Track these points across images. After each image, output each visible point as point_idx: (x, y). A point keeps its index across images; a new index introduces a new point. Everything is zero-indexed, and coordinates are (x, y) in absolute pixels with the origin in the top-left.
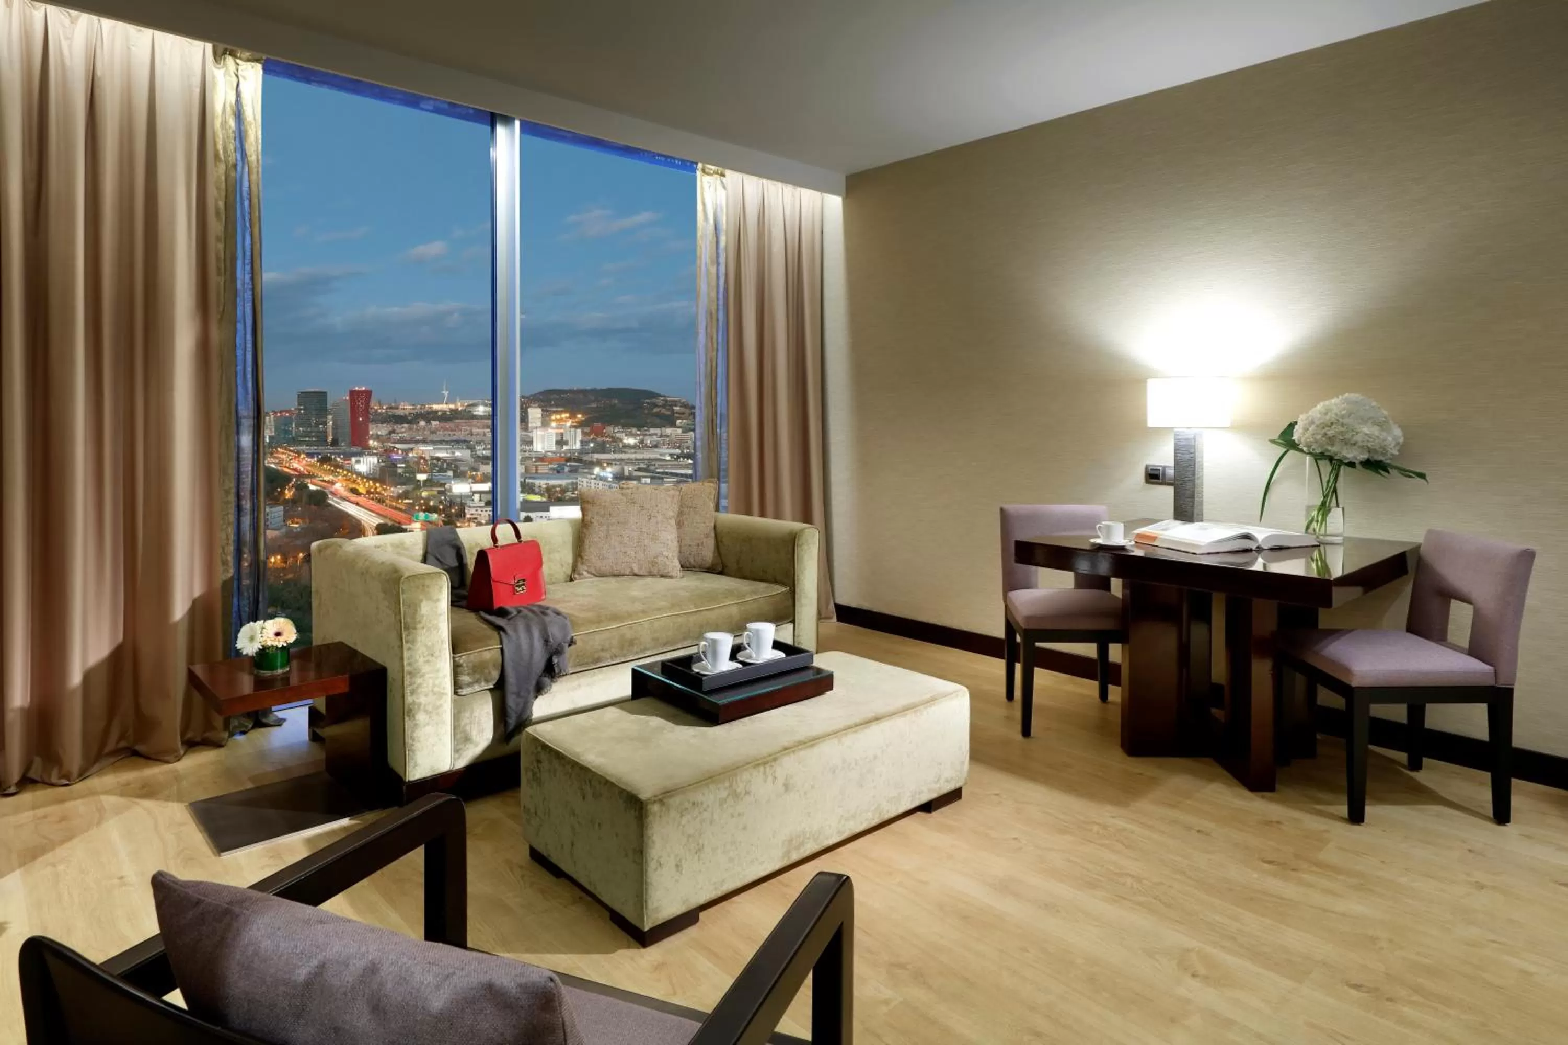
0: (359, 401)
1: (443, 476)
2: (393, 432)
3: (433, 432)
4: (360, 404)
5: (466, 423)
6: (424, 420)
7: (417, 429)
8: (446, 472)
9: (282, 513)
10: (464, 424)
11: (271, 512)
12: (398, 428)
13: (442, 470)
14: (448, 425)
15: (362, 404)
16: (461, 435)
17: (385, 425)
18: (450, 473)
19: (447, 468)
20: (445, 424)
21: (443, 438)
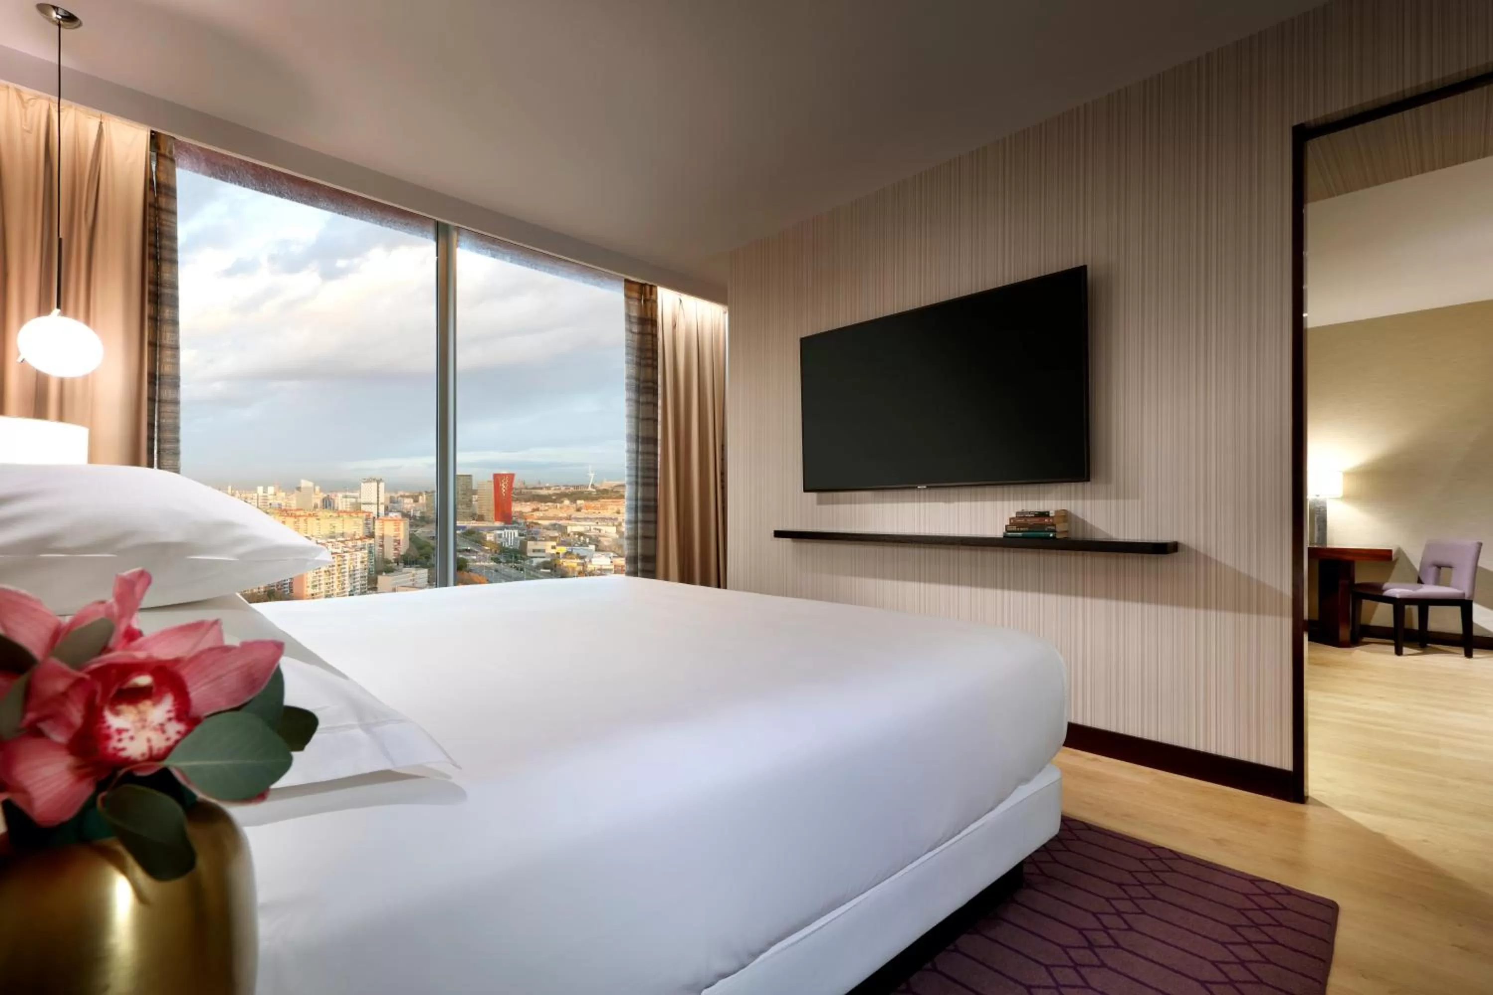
0: (502, 483)
1: (584, 549)
2: (537, 510)
3: (579, 510)
4: (503, 485)
5: (613, 502)
6: (569, 499)
7: (561, 508)
8: (587, 546)
9: (426, 575)
10: (611, 503)
11: (416, 574)
12: (542, 506)
13: (584, 544)
14: (593, 504)
15: (505, 485)
16: (607, 513)
17: (528, 503)
18: (592, 547)
19: (589, 543)
20: (591, 503)
21: (586, 516)
